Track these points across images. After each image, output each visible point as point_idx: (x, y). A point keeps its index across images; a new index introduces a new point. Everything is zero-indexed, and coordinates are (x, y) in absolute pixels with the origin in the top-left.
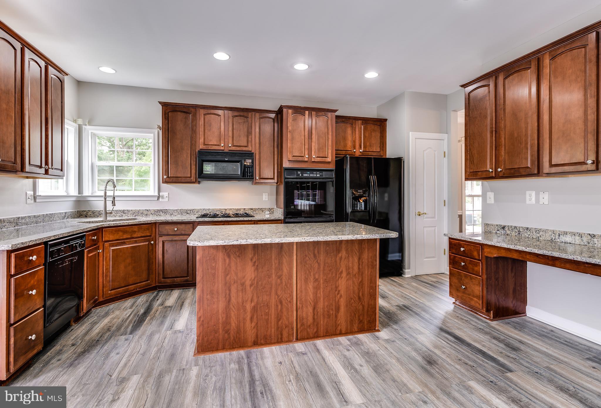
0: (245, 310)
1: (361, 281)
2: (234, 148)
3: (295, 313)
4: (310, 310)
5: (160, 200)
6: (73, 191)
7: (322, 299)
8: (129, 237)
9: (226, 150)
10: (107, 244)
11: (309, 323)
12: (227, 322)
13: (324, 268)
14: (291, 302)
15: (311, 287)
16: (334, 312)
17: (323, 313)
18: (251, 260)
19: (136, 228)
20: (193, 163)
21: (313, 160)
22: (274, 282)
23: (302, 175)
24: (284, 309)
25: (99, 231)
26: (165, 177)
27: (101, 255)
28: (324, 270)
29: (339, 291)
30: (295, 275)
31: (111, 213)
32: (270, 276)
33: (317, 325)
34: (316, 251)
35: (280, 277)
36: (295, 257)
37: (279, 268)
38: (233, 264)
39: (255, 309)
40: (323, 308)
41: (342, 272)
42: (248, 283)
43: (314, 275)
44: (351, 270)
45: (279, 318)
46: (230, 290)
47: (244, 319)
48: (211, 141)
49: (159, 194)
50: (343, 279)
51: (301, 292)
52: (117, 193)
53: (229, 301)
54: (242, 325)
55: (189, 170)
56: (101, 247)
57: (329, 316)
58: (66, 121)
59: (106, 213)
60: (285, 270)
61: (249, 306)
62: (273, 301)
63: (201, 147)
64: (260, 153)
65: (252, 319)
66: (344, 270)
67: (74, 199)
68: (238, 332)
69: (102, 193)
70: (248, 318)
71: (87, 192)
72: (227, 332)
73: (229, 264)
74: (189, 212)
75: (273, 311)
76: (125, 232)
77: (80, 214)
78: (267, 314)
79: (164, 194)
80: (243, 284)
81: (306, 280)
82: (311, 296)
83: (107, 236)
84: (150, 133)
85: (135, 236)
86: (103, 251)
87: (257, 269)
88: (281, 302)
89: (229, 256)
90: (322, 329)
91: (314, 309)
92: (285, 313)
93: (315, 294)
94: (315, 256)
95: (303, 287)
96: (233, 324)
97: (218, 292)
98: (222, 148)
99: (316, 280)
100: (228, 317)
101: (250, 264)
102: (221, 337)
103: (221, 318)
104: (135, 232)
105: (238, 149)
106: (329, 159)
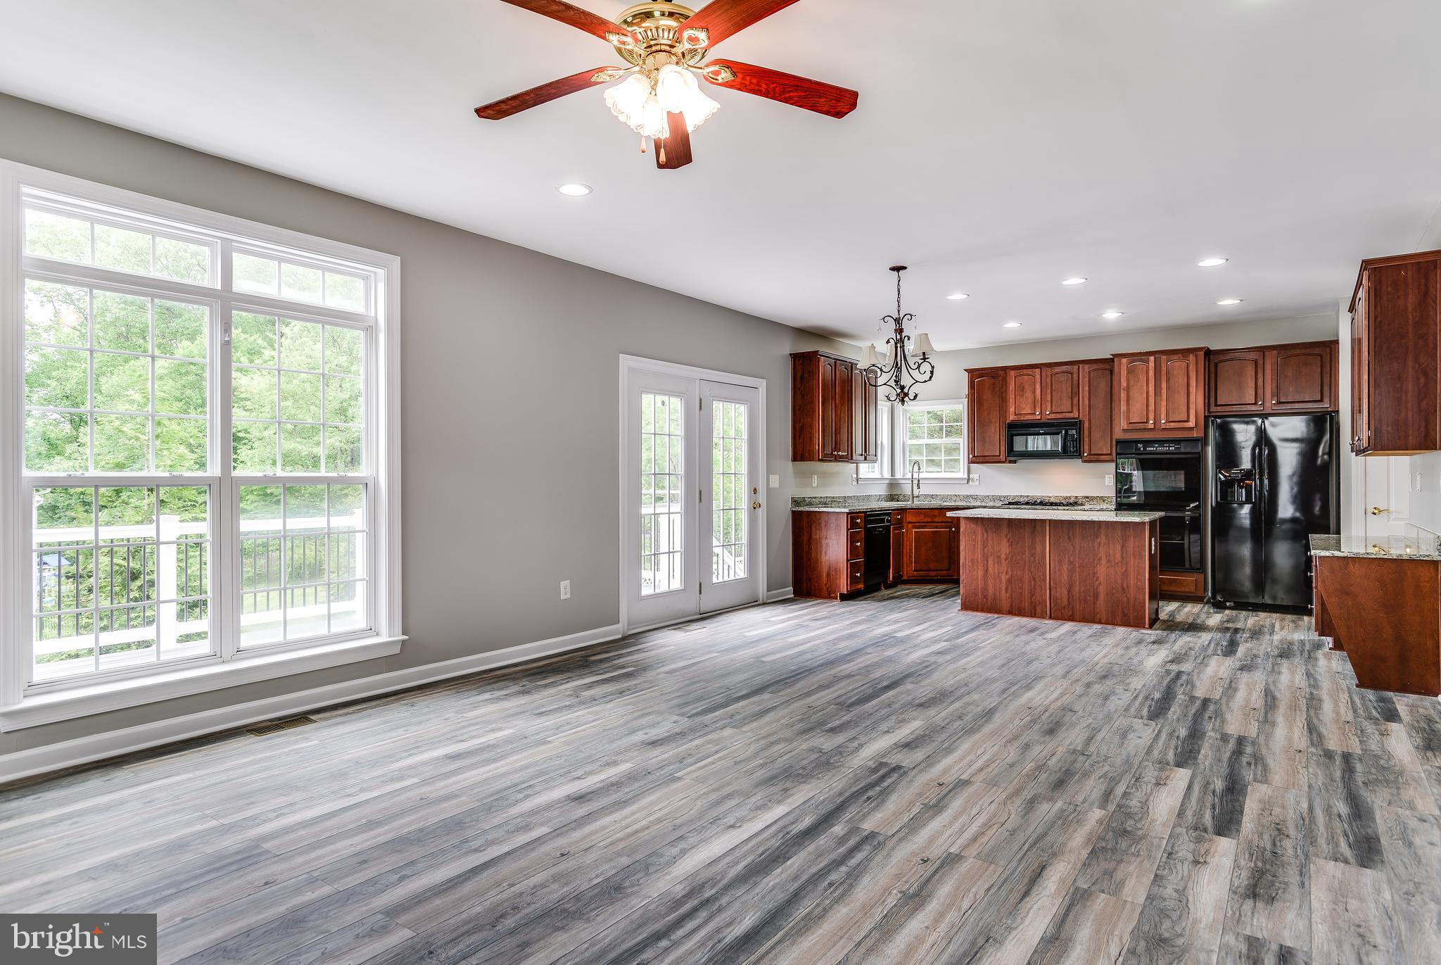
0: (1001, 581)
1: (1126, 571)
2: (1053, 416)
3: (1048, 591)
4: (1065, 592)
5: (970, 483)
6: (887, 475)
7: (1078, 583)
8: (929, 520)
9: (1044, 420)
10: (910, 526)
11: (1063, 605)
12: (985, 589)
13: (1080, 551)
14: (1044, 580)
15: (1065, 569)
16: (1092, 598)
17: (1079, 598)
18: (1006, 536)
19: (936, 513)
20: (1003, 438)
21: (1163, 427)
22: (1027, 559)
23: (1145, 449)
24: (1037, 587)
25: (902, 511)
26: (971, 456)
27: (905, 535)
28: (1080, 554)
29: (1098, 578)
30: (1048, 555)
31: (917, 497)
32: (1023, 553)
33: (1073, 608)
34: (1071, 534)
35: (1033, 555)
36: (1048, 538)
37: (1032, 547)
38: (990, 539)
39: (1009, 581)
40: (1079, 593)
41: (1100, 559)
42: (1003, 556)
43: (1069, 557)
44: (1112, 559)
45: (1032, 594)
46: (987, 561)
47: (1000, 588)
48: (1023, 409)
49: (969, 476)
50: (1102, 566)
51: (1055, 572)
52: (922, 476)
53: (987, 570)
54: (998, 593)
55: (998, 447)
56: (905, 527)
57: (1086, 602)
58: (879, 402)
59: (913, 497)
60: (1038, 549)
61: (1004, 578)
62: (1027, 576)
63: (1012, 417)
64: (1090, 421)
65: (1006, 589)
66: (1104, 557)
67: (887, 482)
68: (995, 599)
69: (910, 477)
70: (1004, 589)
71: (898, 475)
72: (985, 597)
73: (987, 538)
74: (1002, 499)
75: (1026, 586)
76: (926, 515)
77: (892, 498)
78: (1021, 588)
79: (974, 476)
80: (999, 557)
81: (1060, 562)
82: (1066, 578)
83: (910, 518)
84: (959, 403)
85: (936, 520)
86: (907, 531)
87: (1011, 545)
88: (1034, 579)
89: (987, 532)
90: (1078, 613)
91: (1069, 591)
92: (1038, 590)
93: (1070, 577)
94: (1069, 538)
95: (1057, 568)
96: (991, 590)
97: (977, 561)
98: (1039, 417)
99: (1071, 563)
100: (986, 584)
101: (1005, 540)
102: (980, 600)
103: (980, 583)
104: (935, 516)
105: (1059, 416)
106: (1191, 424)
